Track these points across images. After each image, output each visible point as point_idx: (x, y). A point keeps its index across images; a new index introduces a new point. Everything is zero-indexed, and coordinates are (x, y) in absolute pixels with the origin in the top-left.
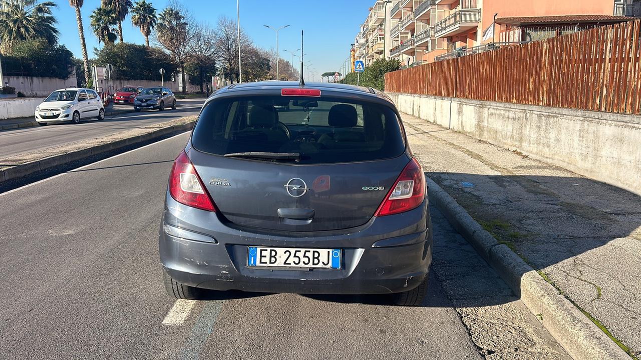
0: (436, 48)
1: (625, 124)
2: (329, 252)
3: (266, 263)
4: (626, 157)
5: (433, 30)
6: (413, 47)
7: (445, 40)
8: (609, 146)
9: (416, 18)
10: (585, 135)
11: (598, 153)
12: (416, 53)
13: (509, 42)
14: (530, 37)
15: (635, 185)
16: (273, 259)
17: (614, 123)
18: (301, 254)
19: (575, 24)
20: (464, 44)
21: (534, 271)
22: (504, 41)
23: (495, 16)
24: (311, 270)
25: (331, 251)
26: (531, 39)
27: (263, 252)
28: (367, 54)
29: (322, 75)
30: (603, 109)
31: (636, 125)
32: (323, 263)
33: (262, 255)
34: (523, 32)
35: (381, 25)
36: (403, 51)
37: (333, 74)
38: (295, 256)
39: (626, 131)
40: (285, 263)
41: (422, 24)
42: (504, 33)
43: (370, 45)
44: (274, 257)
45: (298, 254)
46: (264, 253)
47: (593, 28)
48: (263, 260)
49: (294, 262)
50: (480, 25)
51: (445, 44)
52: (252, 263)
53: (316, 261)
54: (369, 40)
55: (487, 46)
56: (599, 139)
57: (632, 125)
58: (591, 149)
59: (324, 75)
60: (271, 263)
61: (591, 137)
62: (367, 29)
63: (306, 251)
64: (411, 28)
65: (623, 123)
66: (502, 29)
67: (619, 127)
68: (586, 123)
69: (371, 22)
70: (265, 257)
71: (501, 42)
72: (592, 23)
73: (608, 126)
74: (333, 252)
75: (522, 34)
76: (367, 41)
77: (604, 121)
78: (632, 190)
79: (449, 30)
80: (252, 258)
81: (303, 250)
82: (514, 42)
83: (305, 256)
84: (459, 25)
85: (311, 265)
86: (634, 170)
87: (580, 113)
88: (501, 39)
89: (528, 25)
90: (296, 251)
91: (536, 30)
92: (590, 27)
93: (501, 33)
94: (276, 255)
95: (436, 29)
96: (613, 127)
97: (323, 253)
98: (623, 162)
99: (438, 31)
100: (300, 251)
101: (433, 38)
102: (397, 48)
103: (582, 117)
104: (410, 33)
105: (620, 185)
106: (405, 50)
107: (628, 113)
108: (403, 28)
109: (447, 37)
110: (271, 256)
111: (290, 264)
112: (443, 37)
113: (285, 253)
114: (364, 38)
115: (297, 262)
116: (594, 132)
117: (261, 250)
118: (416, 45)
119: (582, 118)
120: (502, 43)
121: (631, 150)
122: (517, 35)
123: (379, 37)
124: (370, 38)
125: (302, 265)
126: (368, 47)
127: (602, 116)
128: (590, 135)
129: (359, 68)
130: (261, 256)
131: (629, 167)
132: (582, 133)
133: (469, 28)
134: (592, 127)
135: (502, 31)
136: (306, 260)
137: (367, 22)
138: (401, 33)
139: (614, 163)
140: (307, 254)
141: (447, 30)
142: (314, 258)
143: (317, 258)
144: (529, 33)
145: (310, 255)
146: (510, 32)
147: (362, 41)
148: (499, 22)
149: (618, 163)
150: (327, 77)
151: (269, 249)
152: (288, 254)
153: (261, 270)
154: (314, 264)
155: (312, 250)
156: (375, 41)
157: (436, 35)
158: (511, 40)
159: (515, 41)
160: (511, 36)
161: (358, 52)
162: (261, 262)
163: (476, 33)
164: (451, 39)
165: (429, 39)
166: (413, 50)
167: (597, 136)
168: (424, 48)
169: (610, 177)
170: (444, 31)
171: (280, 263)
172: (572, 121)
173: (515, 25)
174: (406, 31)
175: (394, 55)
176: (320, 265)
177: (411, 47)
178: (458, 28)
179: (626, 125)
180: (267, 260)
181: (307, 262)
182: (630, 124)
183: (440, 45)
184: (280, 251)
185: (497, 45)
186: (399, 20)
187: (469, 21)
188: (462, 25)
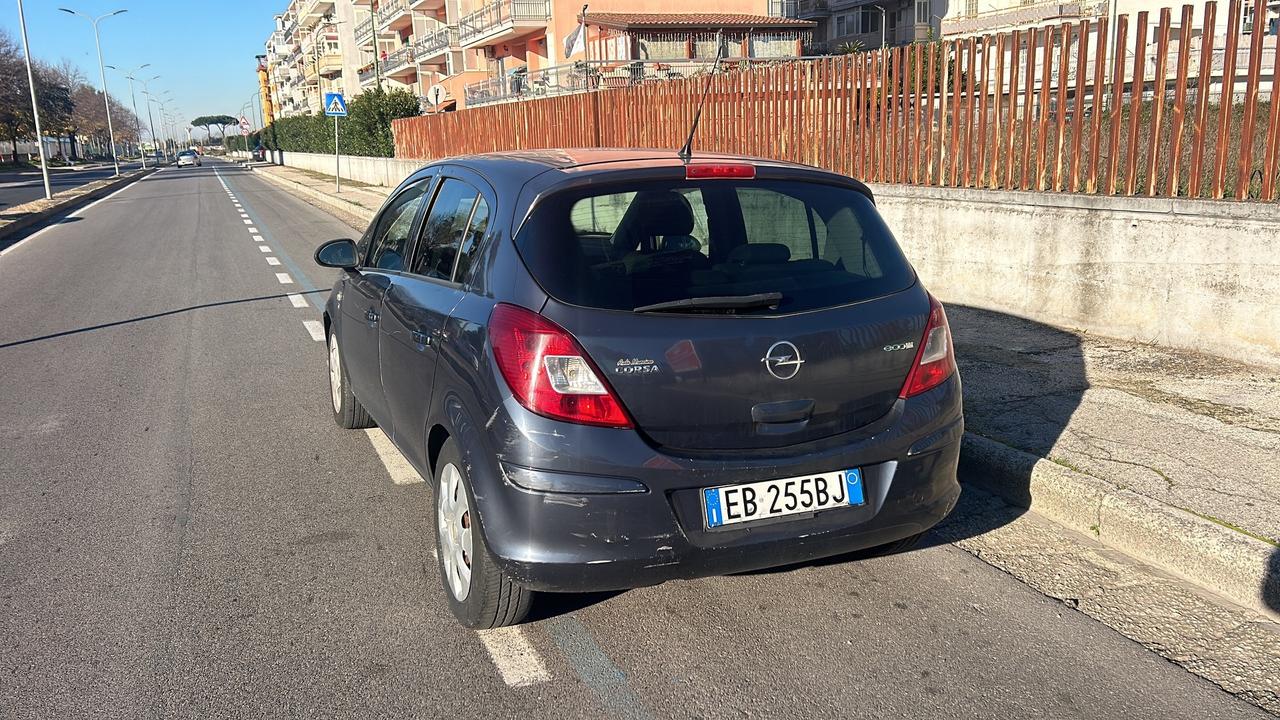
0: (465, 70)
1: (995, 205)
2: (840, 476)
3: (739, 516)
4: (1002, 261)
5: (455, 31)
6: (412, 65)
7: (481, 52)
8: (966, 245)
9: (414, 6)
10: (916, 228)
11: (946, 256)
12: (420, 78)
13: (607, 62)
14: (645, 51)
15: (1023, 304)
16: (750, 506)
17: (973, 205)
18: (795, 489)
19: (715, 29)
20: (520, 63)
21: (1042, 459)
22: (598, 58)
23: (584, 9)
24: (817, 514)
25: (842, 473)
26: (647, 55)
27: (730, 495)
28: (301, 78)
29: (193, 123)
30: (942, 183)
31: (1016, 207)
32: (835, 498)
33: (731, 501)
34: (633, 41)
35: (328, 17)
36: (389, 73)
37: (224, 120)
38: (787, 494)
39: (1000, 219)
40: (772, 511)
41: (425, 18)
42: (597, 43)
43: (307, 58)
44: (751, 501)
45: (791, 489)
46: (733, 498)
47: (745, 37)
48: (734, 510)
49: (787, 506)
50: (551, 26)
51: (481, 61)
52: (715, 520)
53: (823, 497)
54: (302, 48)
55: (573, 67)
56: (945, 232)
57: (1011, 207)
58: (930, 251)
59: (199, 122)
60: (747, 514)
61: (929, 230)
62: (296, 23)
63: (803, 482)
64: (405, 24)
65: (991, 205)
66: (592, 34)
67: (984, 211)
68: (916, 208)
69: (304, 8)
70: (736, 504)
71: (592, 59)
72: (741, 29)
73: (962, 211)
74: (846, 474)
75: (632, 45)
76: (298, 50)
77: (953, 203)
78: (1017, 312)
79: (491, 33)
80: (714, 510)
81: (798, 480)
82: (616, 61)
83: (803, 492)
84: (510, 24)
85: (815, 506)
86: (1020, 281)
87: (902, 189)
88: (592, 54)
89: (642, 30)
90: (788, 484)
91: (655, 39)
92: (739, 37)
93: (591, 43)
94: (754, 498)
95: (462, 32)
96: (972, 212)
97: (832, 478)
98: (997, 269)
99: (466, 35)
100: (793, 483)
101: (455, 49)
102: (372, 67)
103: (907, 196)
104: (398, 37)
105: (993, 306)
106: (394, 71)
107: (994, 187)
108: (385, 25)
109: (483, 48)
110: (746, 502)
111: (780, 510)
112: (477, 48)
113: (769, 491)
114: (290, 42)
115: (792, 505)
116: (934, 222)
117: (727, 493)
118: (417, 61)
119: (906, 200)
120: (595, 62)
121: (1011, 247)
122: (621, 48)
123: (326, 42)
124: (307, 44)
125: (800, 508)
126: (301, 62)
127: (948, 194)
128: (926, 227)
129: (336, 108)
130: (729, 505)
131: (1009, 276)
132: (909, 225)
133: (527, 32)
134: (931, 214)
135: (593, 39)
136: (806, 498)
137: (293, 8)
138: (380, 36)
139: (980, 271)
140: (807, 487)
141: (486, 34)
142: (818, 492)
143: (824, 491)
144: (643, 45)
145: (810, 487)
146: (609, 42)
147: (286, 49)
148: (587, 21)
149: (989, 270)
150: (204, 127)
151: (740, 488)
152: (774, 491)
153: (732, 530)
154: (820, 503)
155: (812, 478)
156: (318, 50)
157: (462, 43)
158: (612, 57)
159: (619, 59)
160: (611, 50)
161: (277, 73)
162: (730, 517)
163: (543, 42)
164: (493, 51)
165: (447, 50)
166: (413, 72)
167: (940, 229)
168: (435, 67)
169: (973, 295)
170: (479, 36)
171: (763, 512)
172: (887, 205)
173: (619, 29)
174: (393, 32)
175: (367, 81)
176: (831, 504)
177: (407, 66)
178: (511, 30)
179: (997, 207)
180: (739, 509)
181: (808, 501)
182: (1004, 206)
183: (471, 64)
184: (760, 488)
185: (592, 65)
186: (369, 8)
187: (530, 18)
188: (517, 24)
